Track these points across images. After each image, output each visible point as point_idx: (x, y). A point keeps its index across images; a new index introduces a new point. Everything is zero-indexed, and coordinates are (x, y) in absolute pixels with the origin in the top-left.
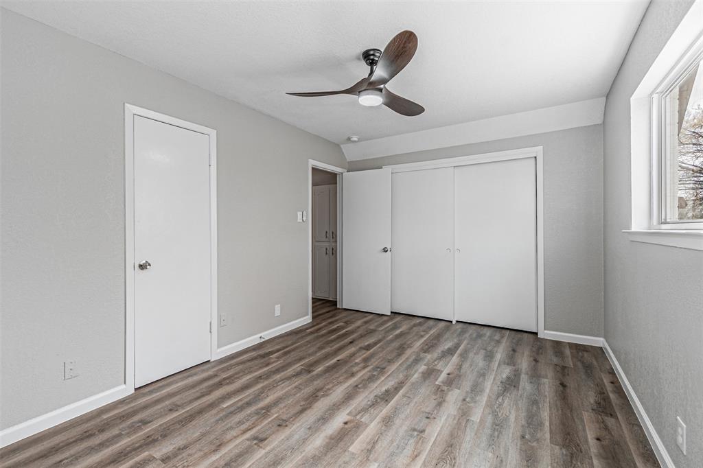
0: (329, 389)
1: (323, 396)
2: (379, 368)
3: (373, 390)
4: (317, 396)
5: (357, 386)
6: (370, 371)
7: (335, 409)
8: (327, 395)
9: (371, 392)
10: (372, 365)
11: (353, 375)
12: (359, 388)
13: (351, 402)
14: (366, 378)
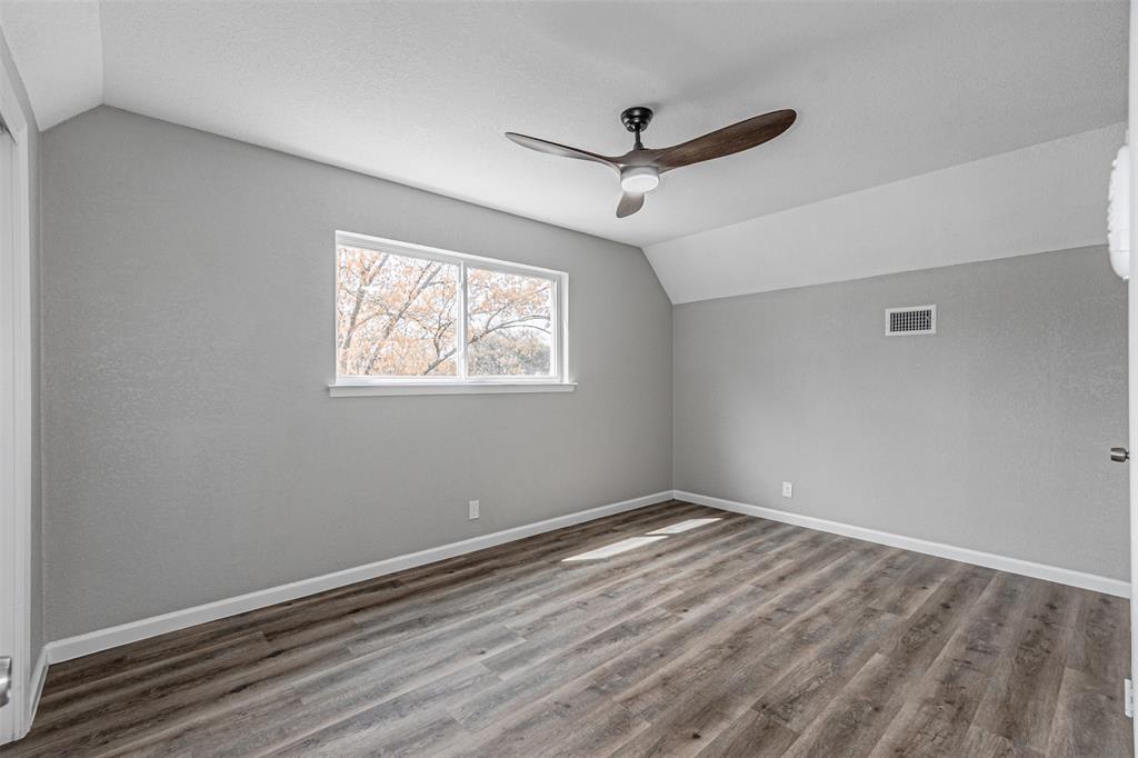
0: (713, 657)
1: (720, 647)
2: (603, 693)
3: (636, 644)
4: (731, 647)
5: (662, 656)
6: (628, 685)
7: (700, 627)
8: (713, 646)
9: (642, 641)
10: (615, 704)
11: (665, 682)
12: (659, 651)
13: (675, 632)
14: (640, 671)
